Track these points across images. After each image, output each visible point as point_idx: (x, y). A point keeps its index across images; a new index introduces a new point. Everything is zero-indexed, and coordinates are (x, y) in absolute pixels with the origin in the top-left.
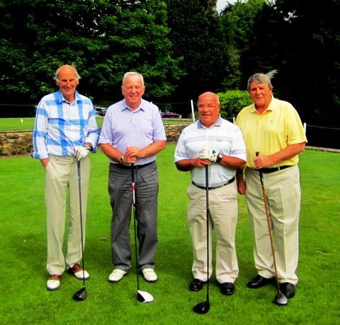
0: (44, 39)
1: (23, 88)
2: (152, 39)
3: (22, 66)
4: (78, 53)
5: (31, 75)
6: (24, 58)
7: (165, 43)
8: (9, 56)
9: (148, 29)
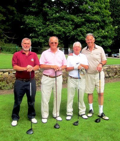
0: (52, 15)
1: (41, 40)
2: (104, 17)
3: (41, 29)
4: (69, 23)
5: (45, 33)
6: (41, 25)
7: (109, 19)
8: (34, 24)
9: (101, 12)
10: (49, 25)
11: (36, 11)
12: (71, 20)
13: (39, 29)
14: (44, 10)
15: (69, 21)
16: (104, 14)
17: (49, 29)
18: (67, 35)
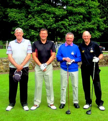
0: (34, 8)
2: (90, 9)
5: (27, 26)
7: (96, 11)
8: (16, 17)
10: (30, 18)
11: (19, 4)
12: (52, 13)
13: (21, 22)
14: (26, 2)
15: (51, 14)
16: (91, 5)
17: (30, 23)
18: (48, 28)
